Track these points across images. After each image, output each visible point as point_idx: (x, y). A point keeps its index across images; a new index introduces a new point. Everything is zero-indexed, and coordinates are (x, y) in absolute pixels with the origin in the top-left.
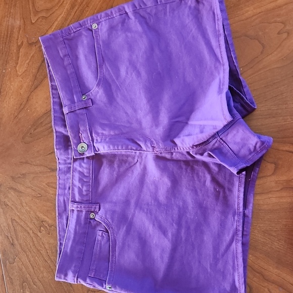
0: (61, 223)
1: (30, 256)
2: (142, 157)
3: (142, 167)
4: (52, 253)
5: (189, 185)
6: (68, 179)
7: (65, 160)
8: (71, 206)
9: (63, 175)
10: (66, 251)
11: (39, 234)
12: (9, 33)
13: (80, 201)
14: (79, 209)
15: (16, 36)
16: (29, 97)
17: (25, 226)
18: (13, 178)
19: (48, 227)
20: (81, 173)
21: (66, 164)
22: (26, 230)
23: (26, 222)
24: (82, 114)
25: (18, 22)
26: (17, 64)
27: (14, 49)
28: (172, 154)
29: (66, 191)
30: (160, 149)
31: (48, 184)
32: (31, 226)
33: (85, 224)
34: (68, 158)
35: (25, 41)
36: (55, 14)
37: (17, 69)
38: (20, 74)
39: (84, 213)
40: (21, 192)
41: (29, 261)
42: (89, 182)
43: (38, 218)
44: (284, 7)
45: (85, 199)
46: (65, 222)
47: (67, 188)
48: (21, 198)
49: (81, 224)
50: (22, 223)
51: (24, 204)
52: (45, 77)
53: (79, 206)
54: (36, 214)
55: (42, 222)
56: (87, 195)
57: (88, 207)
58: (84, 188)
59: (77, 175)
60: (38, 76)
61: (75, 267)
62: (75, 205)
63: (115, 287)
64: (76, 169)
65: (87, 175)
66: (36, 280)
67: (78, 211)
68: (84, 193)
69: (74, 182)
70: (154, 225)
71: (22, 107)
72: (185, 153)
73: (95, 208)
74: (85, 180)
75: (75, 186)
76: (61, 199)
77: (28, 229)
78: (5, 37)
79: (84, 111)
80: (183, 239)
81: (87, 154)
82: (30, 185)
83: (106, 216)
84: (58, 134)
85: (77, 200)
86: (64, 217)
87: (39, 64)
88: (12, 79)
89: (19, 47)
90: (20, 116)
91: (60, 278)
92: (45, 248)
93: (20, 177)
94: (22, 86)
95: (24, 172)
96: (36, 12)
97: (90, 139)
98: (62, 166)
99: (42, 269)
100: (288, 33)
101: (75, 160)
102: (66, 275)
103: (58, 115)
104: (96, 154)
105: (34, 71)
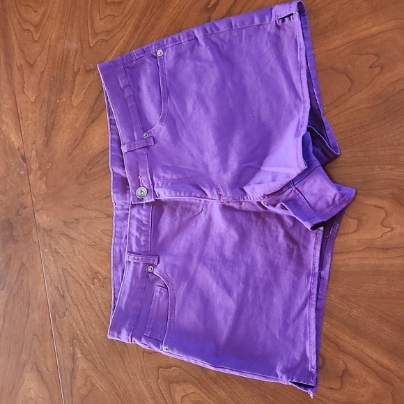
0: (116, 275)
1: (82, 310)
2: (207, 206)
3: (207, 217)
4: (106, 308)
5: (259, 240)
6: (125, 226)
7: (122, 206)
8: (127, 257)
9: (120, 222)
10: (121, 307)
11: (92, 286)
12: (65, 57)
13: (138, 252)
14: (136, 261)
15: (72, 62)
16: (84, 132)
17: (76, 277)
18: (65, 223)
19: (102, 280)
20: (139, 221)
21: (123, 209)
22: (78, 282)
23: (79, 272)
24: (142, 154)
25: (75, 45)
26: (73, 93)
27: (69, 76)
28: (241, 203)
29: (123, 240)
30: (227, 197)
31: (103, 231)
32: (84, 277)
33: (143, 277)
34: (126, 204)
35: (82, 67)
36: (116, 37)
37: (73, 99)
38: (76, 105)
39: (141, 265)
40: (74, 239)
41: (81, 316)
42: (148, 231)
43: (91, 269)
44: (378, 36)
45: (143, 250)
46: (120, 274)
47: (124, 237)
48: (74, 246)
49: (137, 277)
50: (74, 274)
51: (77, 253)
52: (104, 109)
53: (136, 258)
54: (89, 264)
55: (96, 273)
56: (145, 245)
57: (146, 259)
58: (143, 238)
59: (134, 223)
60: (95, 108)
61: (129, 324)
62: (132, 256)
63: (172, 349)
64: (134, 216)
65: (146, 223)
66: (88, 338)
67: (135, 263)
68: (142, 243)
69: (132, 230)
70: (218, 282)
71: (77, 143)
72: (256, 204)
73: (154, 261)
74: (143, 229)
75: (132, 235)
76: (117, 249)
77: (80, 280)
78: (60, 62)
79: (144, 151)
80: (250, 300)
81: (147, 200)
82: (83, 231)
83: (165, 270)
84: (115, 176)
85: (134, 251)
86: (120, 269)
87: (97, 94)
88: (67, 111)
89: (75, 74)
90: (74, 153)
91: (113, 336)
92: (98, 302)
93: (72, 222)
94: (77, 119)
95: (77, 217)
96: (96, 34)
97: (151, 182)
98: (119, 212)
99: (94, 325)
100: (382, 68)
101: (133, 206)
102: (119, 333)
103: (117, 154)
104: (156, 200)
105: (91, 102)
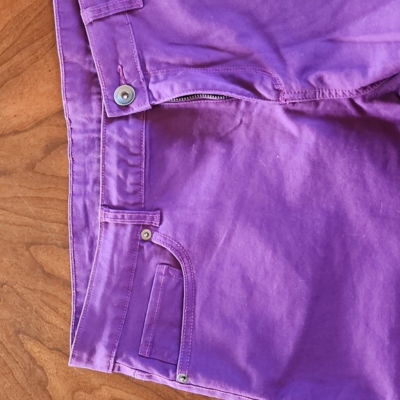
0: (79, 252)
2: (251, 113)
3: (252, 133)
5: (351, 172)
6: (91, 162)
7: (84, 124)
8: (101, 215)
9: (82, 155)
10: (92, 305)
13: (121, 205)
14: (119, 221)
20: (122, 148)
21: (86, 131)
24: (123, 25)
28: (317, 103)
29: (89, 188)
33: (132, 250)
34: (91, 120)
39: (129, 229)
42: (139, 166)
45: (131, 201)
46: (86, 249)
47: (91, 182)
49: (121, 251)
53: (119, 216)
56: (135, 192)
57: (138, 218)
58: (130, 179)
59: (113, 154)
61: (111, 336)
62: (111, 213)
63: (195, 378)
64: (110, 140)
65: (136, 152)
67: (117, 224)
68: (130, 189)
69: (108, 166)
70: (275, 251)
73: (153, 219)
74: (131, 162)
75: (110, 174)
76: (79, 203)
79: (127, 18)
81: (136, 109)
83: (174, 234)
84: (69, 68)
85: (115, 203)
86: (86, 240)
91: (79, 359)
97: (142, 76)
98: (78, 137)
101: (109, 121)
102: (92, 353)
104: (153, 106)
